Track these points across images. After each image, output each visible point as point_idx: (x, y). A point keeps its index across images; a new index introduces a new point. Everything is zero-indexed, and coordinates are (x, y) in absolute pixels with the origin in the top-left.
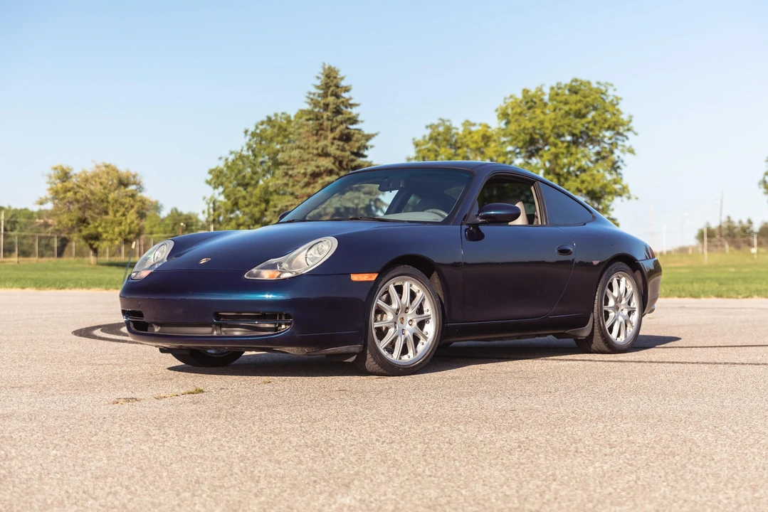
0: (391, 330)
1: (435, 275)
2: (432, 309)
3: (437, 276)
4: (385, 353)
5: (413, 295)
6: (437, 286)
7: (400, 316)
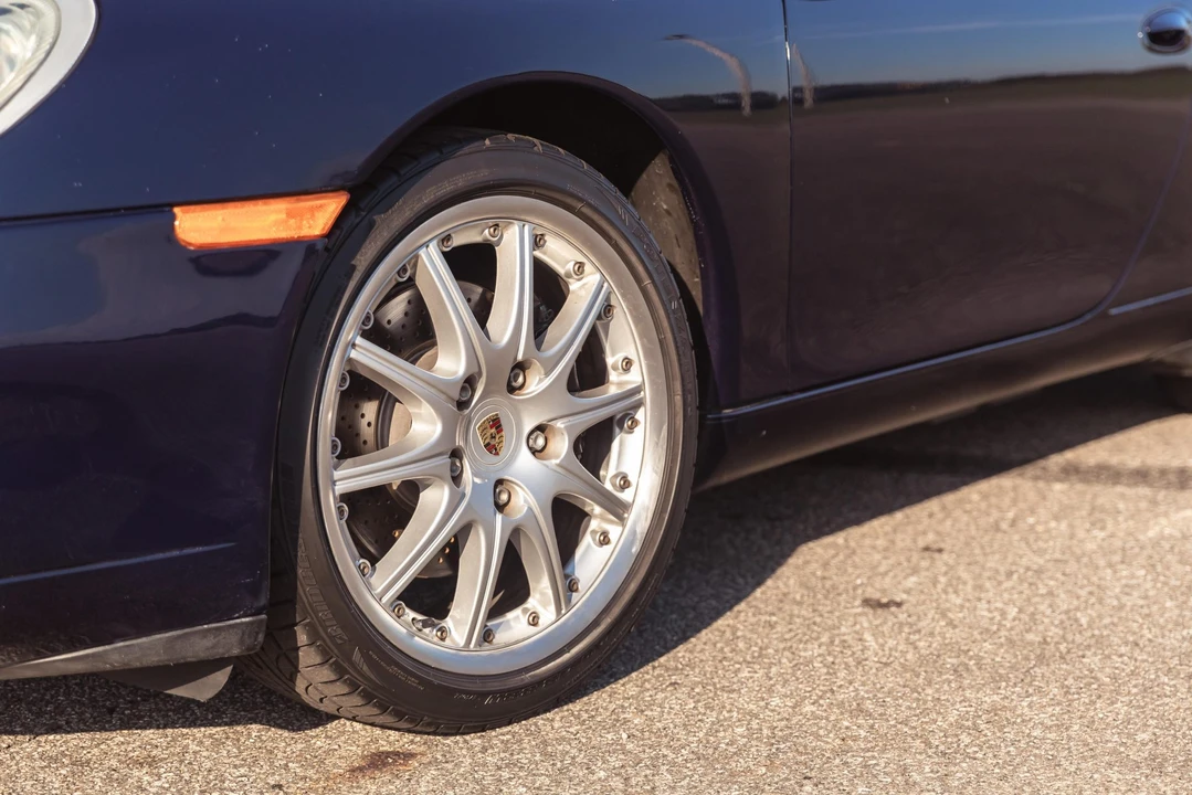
0: (435, 499)
1: (658, 174)
2: (648, 354)
3: (669, 178)
4: (401, 627)
5: (549, 290)
6: (668, 225)
7: (480, 411)
